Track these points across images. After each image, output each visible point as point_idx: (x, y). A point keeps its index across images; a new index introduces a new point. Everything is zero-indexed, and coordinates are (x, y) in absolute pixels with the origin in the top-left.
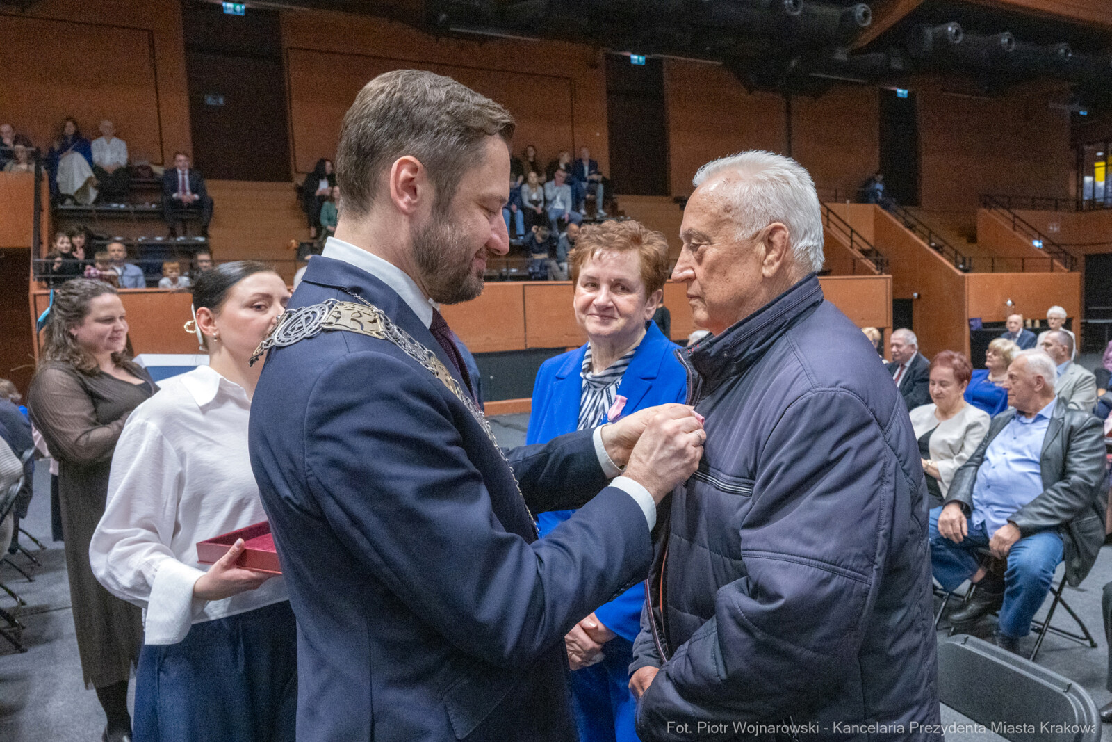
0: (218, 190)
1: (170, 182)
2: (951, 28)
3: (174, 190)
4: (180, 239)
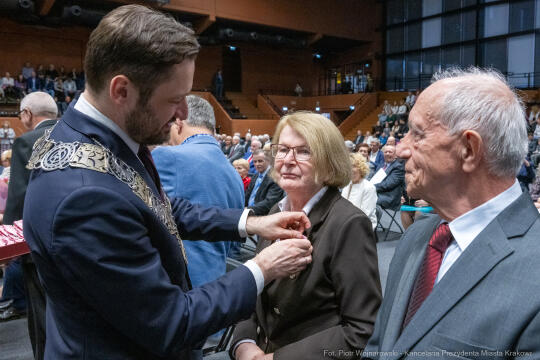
2: (228, 31)
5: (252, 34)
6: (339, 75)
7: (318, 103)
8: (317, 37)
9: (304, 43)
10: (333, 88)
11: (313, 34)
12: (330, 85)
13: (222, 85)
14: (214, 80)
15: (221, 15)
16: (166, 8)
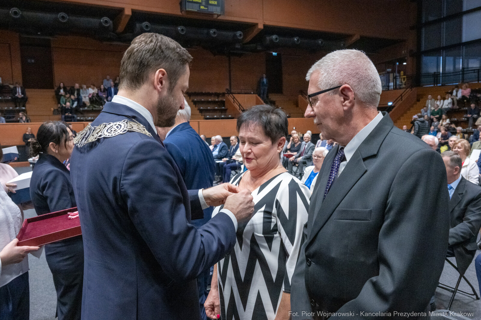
0: (30, 93)
1: (14, 91)
2: (274, 37)
3: (16, 93)
4: (17, 108)
5: (295, 39)
8: (354, 39)
11: (351, 36)
13: (266, 88)
14: (260, 83)
15: (268, 23)
16: (220, 20)
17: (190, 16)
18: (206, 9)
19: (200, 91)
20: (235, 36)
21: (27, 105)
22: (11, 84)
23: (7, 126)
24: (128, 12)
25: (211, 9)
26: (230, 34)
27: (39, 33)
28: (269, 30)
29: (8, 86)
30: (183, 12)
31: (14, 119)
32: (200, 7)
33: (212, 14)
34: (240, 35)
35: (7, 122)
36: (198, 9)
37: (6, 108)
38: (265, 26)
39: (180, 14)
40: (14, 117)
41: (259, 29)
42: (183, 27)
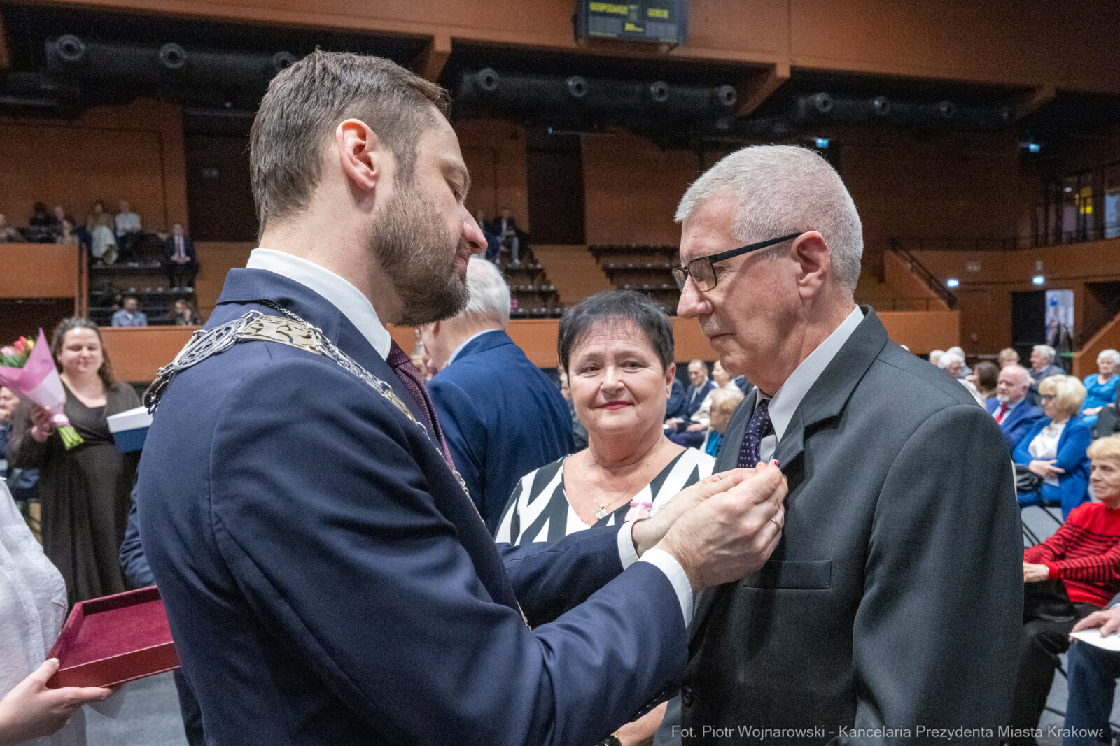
2: (819, 98)
3: (172, 253)
4: (175, 289)
5: (877, 103)
6: (1087, 192)
7: (1039, 265)
8: (1039, 97)
9: (1006, 115)
10: (1069, 224)
11: (1030, 90)
12: (1060, 218)
15: (803, 62)
16: (679, 57)
17: (597, 51)
18: (640, 30)
19: (624, 244)
20: (714, 99)
21: (198, 283)
22: (163, 231)
23: (150, 333)
24: (443, 45)
25: (653, 31)
26: (700, 94)
27: (228, 105)
28: (805, 80)
29: (154, 235)
30: (581, 41)
31: (167, 317)
32: (624, 26)
33: (654, 44)
34: (729, 96)
35: (150, 323)
36: (620, 33)
37: (148, 290)
38: (794, 70)
39: (574, 45)
40: (166, 312)
41: (780, 79)
42: (580, 80)
